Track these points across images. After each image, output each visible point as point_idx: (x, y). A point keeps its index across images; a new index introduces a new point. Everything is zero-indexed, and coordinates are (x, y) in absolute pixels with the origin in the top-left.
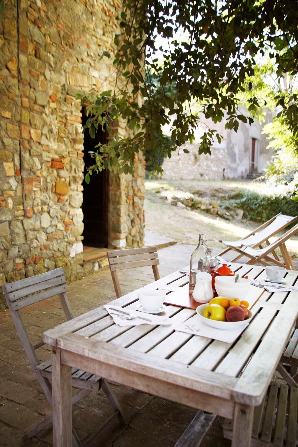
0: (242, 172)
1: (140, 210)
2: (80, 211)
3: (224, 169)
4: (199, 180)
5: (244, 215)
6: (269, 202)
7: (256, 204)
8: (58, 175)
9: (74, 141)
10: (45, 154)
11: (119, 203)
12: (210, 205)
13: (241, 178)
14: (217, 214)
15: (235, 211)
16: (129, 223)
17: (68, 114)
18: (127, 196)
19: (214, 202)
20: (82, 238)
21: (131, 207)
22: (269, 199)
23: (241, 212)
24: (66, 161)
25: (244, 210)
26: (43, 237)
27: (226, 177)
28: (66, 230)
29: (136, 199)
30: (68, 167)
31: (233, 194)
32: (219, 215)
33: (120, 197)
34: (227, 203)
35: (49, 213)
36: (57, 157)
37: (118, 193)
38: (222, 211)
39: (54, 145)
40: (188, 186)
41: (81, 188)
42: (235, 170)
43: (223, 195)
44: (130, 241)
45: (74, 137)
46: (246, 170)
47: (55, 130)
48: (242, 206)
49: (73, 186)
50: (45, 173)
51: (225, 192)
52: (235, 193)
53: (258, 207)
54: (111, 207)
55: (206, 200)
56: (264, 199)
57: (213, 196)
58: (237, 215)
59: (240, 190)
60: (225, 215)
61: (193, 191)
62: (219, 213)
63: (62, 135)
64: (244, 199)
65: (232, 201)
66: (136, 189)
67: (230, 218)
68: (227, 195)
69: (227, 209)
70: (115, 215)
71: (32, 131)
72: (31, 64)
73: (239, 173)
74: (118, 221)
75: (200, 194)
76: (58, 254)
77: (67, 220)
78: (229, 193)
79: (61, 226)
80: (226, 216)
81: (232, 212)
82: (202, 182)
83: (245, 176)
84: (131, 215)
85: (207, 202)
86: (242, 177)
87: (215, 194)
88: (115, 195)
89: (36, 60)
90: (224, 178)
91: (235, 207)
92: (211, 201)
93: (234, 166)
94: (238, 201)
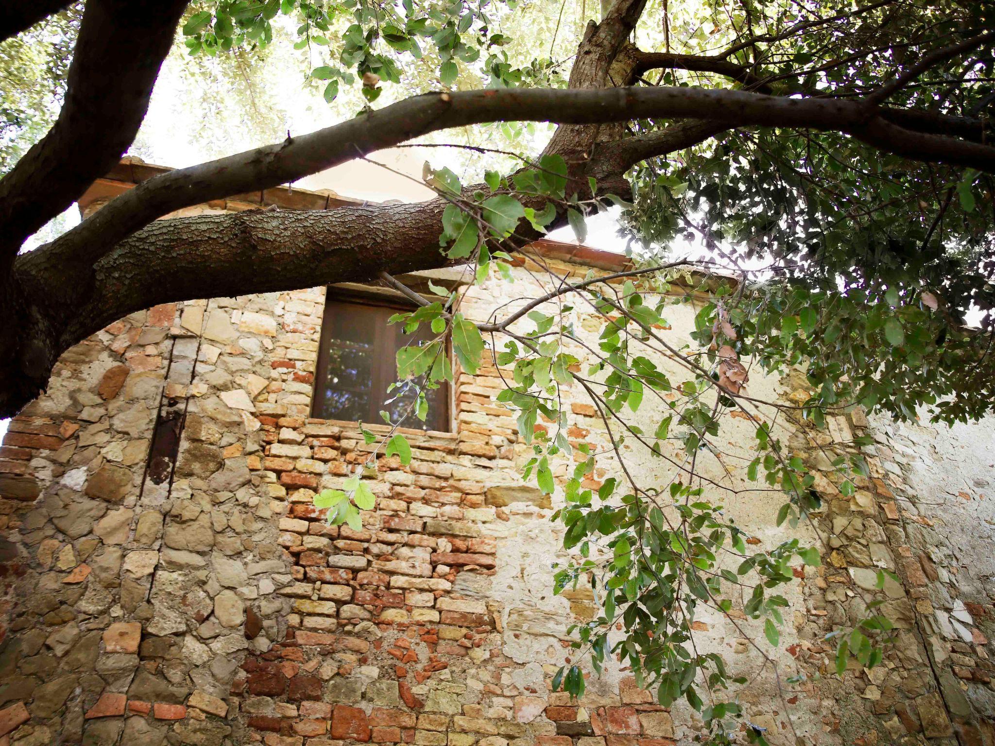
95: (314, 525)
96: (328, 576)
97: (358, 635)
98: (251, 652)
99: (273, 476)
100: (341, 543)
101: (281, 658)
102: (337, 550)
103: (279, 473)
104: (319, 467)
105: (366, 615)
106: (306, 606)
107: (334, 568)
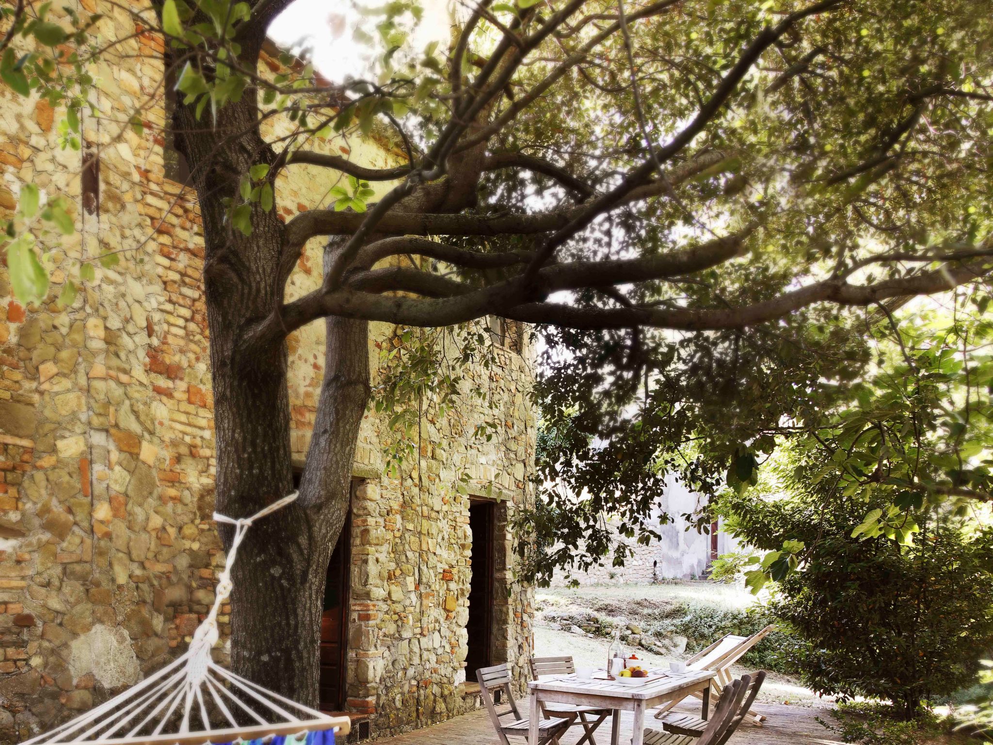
0: (692, 567)
1: (529, 631)
2: (465, 631)
3: (655, 563)
4: (607, 586)
5: (688, 646)
6: (735, 621)
7: (710, 626)
8: (448, 589)
9: (463, 547)
10: (439, 565)
11: (505, 622)
12: (628, 628)
13: (688, 579)
14: (640, 644)
15: (671, 639)
16: (516, 650)
17: (458, 515)
18: (515, 613)
19: (634, 623)
20: (465, 664)
21: (519, 627)
22: (735, 617)
23: (682, 641)
24: (455, 571)
25: (688, 637)
26: (433, 658)
27: (660, 578)
28: (452, 653)
29: (525, 617)
30: (456, 578)
31: (669, 608)
32: (642, 646)
33: (507, 614)
34: (657, 626)
35: (439, 631)
36: (447, 567)
37: (504, 609)
38: (648, 639)
39: (444, 553)
40: (589, 597)
41: (468, 603)
42: (678, 562)
43: (650, 611)
44: (517, 673)
45: (463, 542)
46: (699, 562)
47: (446, 537)
48: (685, 630)
49: (461, 601)
50: (437, 587)
51: (655, 606)
52: (673, 607)
53: (715, 632)
54: (495, 628)
55: (620, 621)
56: (725, 616)
57: (634, 613)
58: (675, 646)
59: (682, 601)
60: (653, 646)
61: (597, 606)
62: (643, 642)
63: (453, 541)
64: (688, 618)
65: (668, 621)
66: (526, 603)
67: (663, 651)
68: (657, 611)
69: (658, 635)
70: (500, 638)
71: (430, 541)
72: (429, 469)
73: (685, 569)
74: (504, 646)
75: (611, 611)
76: (445, 680)
77: (453, 641)
78: (662, 608)
79: (448, 649)
80: (655, 648)
81: (666, 642)
82: (613, 589)
83: (698, 573)
84: (519, 638)
85: (622, 624)
86: (693, 577)
87: (636, 609)
88: (501, 611)
89: (433, 462)
90: (655, 580)
91: (672, 632)
92: (627, 622)
93: (675, 554)
94: (677, 621)
95: (174, 264)
96: (181, 302)
97: (195, 343)
98: (150, 346)
99: (148, 221)
100: (187, 280)
101: (162, 351)
102: (185, 284)
103: (152, 219)
104: (174, 220)
105: (199, 330)
106: (172, 319)
107: (184, 296)
